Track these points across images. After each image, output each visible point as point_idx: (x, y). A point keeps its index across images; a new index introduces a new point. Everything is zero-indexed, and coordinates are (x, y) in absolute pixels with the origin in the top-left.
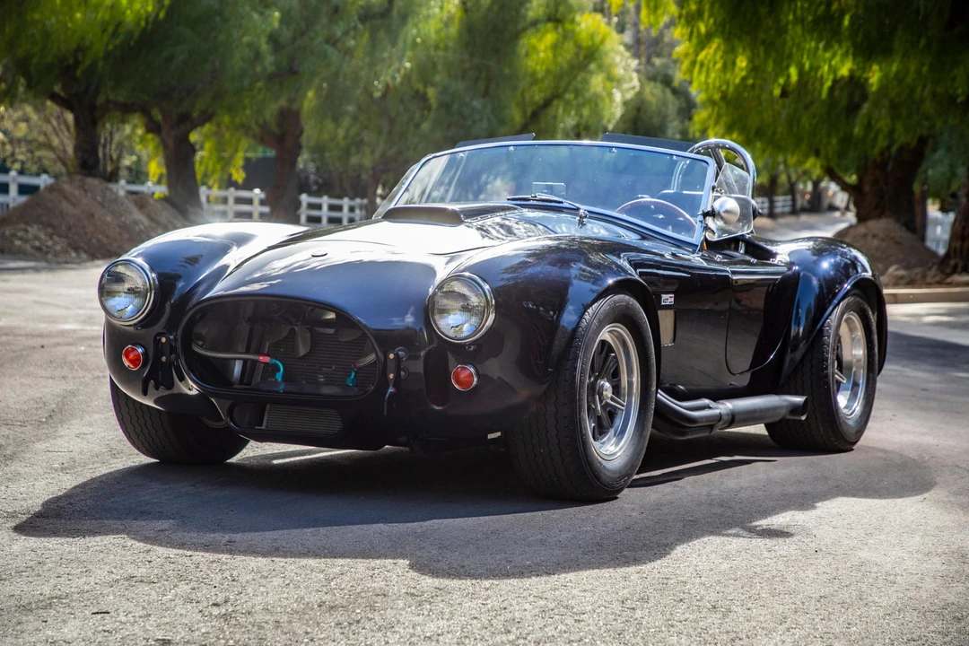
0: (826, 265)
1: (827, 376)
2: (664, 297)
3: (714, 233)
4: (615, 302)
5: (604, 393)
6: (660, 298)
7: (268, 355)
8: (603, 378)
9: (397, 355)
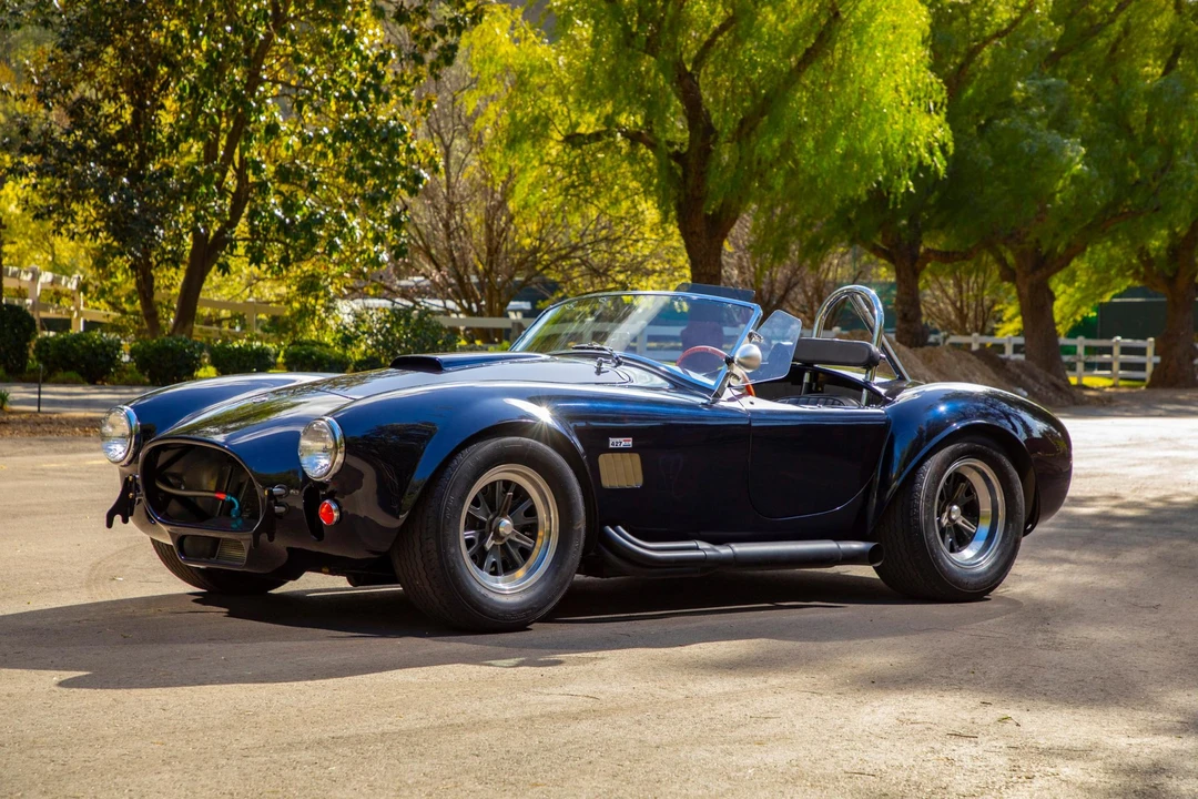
0: (942, 408)
1: (918, 523)
2: (612, 440)
3: (739, 379)
4: (502, 444)
5: (501, 529)
6: (608, 441)
7: (226, 493)
8: (503, 516)
9: (270, 492)
